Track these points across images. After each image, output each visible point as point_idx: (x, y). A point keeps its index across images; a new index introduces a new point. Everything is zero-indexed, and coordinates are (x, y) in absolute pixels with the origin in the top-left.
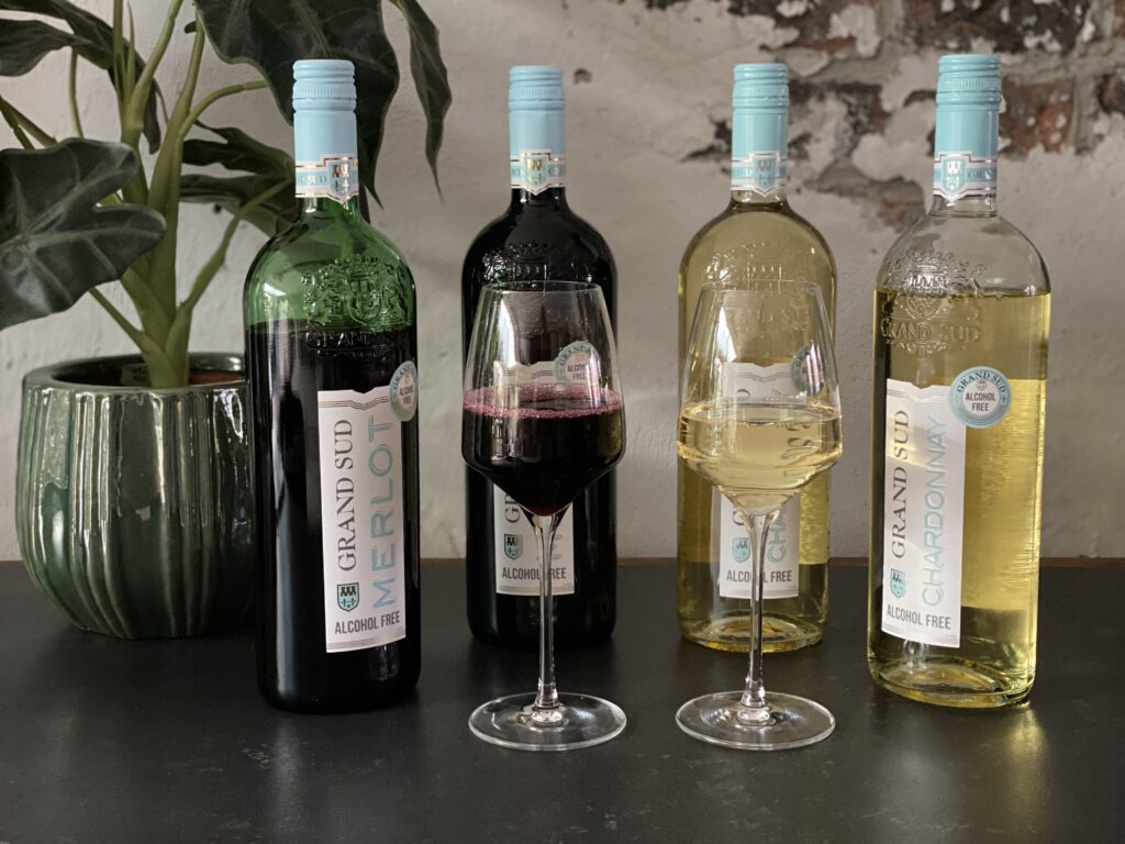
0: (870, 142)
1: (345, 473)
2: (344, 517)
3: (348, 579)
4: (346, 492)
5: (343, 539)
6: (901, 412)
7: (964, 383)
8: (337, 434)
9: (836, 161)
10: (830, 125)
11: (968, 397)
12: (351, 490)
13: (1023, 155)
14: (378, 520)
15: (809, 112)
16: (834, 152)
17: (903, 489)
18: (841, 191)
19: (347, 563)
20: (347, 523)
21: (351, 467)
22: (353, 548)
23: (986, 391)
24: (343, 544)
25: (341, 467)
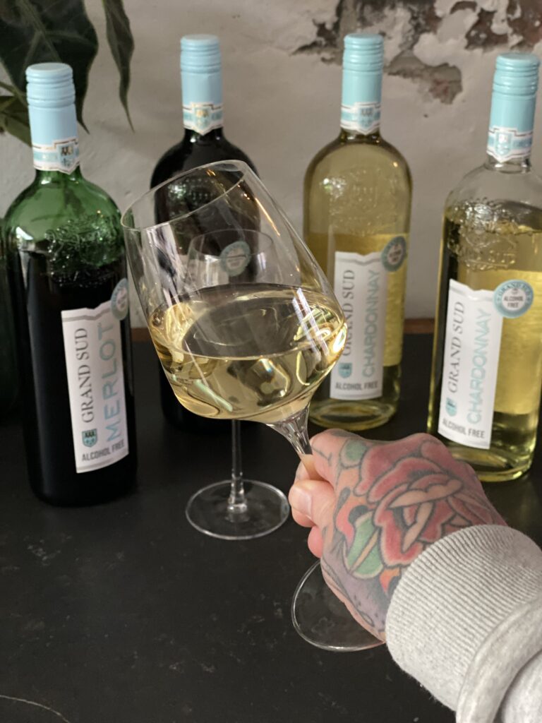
0: (427, 39)
1: (83, 362)
2: (84, 389)
3: (89, 427)
4: (85, 374)
5: (84, 404)
6: (459, 303)
7: (504, 290)
8: (77, 338)
9: (402, 52)
10: (399, 27)
11: (506, 299)
12: (88, 372)
13: (531, 47)
14: (108, 388)
15: (384, 17)
16: (400, 46)
17: (458, 352)
18: (405, 74)
19: (88, 417)
20: (86, 393)
21: (87, 358)
22: (91, 408)
23: (518, 295)
24: (84, 406)
25: (81, 358)
